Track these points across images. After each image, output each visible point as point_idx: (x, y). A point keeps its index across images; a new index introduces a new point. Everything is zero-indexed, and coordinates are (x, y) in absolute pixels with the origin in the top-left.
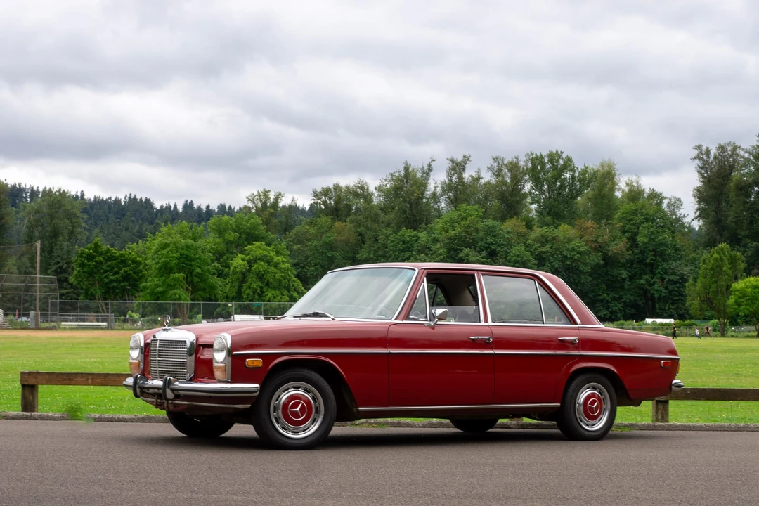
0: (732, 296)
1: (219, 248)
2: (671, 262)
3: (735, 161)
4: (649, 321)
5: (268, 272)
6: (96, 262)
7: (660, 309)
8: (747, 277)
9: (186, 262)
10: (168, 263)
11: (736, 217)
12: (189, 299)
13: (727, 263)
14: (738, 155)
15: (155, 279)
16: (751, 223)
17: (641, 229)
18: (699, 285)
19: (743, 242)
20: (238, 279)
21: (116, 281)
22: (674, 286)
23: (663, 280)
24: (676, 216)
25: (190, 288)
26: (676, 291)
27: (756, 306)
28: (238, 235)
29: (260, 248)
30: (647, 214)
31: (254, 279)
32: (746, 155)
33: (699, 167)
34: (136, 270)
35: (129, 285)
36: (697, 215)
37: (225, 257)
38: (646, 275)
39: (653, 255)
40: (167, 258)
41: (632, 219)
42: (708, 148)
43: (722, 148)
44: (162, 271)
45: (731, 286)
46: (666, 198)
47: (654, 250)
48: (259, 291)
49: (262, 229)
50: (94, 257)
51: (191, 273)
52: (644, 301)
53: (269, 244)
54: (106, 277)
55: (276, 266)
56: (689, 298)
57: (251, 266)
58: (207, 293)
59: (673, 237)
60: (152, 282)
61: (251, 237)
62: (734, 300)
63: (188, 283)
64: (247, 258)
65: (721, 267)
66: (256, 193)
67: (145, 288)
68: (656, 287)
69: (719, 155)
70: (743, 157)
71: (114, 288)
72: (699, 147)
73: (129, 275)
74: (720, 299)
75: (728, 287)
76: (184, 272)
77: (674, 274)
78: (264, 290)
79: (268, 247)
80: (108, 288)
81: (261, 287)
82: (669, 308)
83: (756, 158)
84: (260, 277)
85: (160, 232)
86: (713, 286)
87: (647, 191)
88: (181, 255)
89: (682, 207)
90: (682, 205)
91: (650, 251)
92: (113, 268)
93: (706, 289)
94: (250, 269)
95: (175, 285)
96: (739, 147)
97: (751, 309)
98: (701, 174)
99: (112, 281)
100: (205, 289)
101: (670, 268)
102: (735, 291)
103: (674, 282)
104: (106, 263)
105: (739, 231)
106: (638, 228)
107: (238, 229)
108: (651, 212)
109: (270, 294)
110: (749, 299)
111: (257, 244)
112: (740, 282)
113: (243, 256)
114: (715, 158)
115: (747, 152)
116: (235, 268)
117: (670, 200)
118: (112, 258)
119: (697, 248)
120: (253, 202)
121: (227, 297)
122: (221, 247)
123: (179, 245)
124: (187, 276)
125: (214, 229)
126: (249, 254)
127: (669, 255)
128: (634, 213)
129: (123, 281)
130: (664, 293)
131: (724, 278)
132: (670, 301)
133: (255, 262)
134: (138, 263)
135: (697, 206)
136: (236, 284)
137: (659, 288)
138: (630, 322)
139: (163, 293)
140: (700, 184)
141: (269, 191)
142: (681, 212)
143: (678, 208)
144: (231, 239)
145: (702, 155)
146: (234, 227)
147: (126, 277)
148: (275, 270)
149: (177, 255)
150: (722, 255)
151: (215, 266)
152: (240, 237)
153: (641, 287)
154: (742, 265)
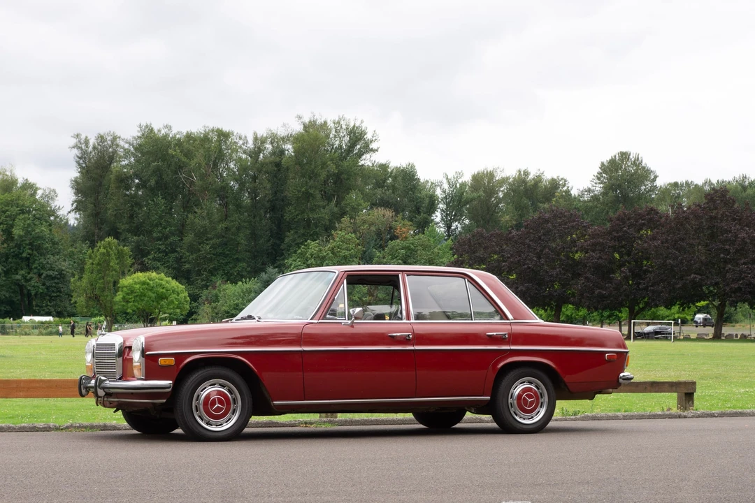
0: (120, 293)
2: (48, 256)
3: (115, 152)
4: (26, 318)
7: (37, 306)
8: (135, 273)
11: (116, 210)
13: (114, 258)
14: (117, 145)
16: (131, 217)
17: (17, 220)
18: (85, 281)
19: (123, 237)
22: (52, 281)
23: (40, 275)
24: (51, 207)
26: (55, 287)
27: (144, 302)
30: (23, 205)
32: (127, 146)
33: (78, 157)
36: (73, 208)
38: (22, 270)
39: (30, 249)
41: (7, 211)
42: (86, 137)
43: (101, 138)
45: (118, 283)
46: (40, 189)
47: (30, 244)
52: (19, 297)
56: (75, 294)
59: (50, 230)
62: (121, 296)
65: (108, 262)
68: (33, 282)
69: (98, 145)
70: (123, 148)
72: (78, 136)
74: (107, 296)
75: (115, 283)
77: (52, 269)
82: (47, 305)
83: (136, 149)
86: (100, 281)
87: (20, 181)
89: (57, 199)
90: (56, 196)
91: (27, 244)
93: (92, 285)
96: (119, 138)
97: (139, 306)
98: (79, 164)
101: (48, 263)
102: (122, 288)
103: (53, 278)
105: (119, 225)
106: (14, 220)
108: (27, 204)
110: (137, 296)
112: (128, 278)
114: (94, 148)
115: (127, 143)
117: (45, 190)
119: (74, 241)
127: (47, 249)
128: (8, 204)
130: (42, 289)
131: (111, 273)
132: (48, 298)
135: (74, 198)
137: (36, 284)
138: (7, 320)
140: (78, 175)
142: (55, 204)
143: (52, 199)
145: (81, 144)
150: (109, 250)
153: (17, 283)
154: (129, 261)
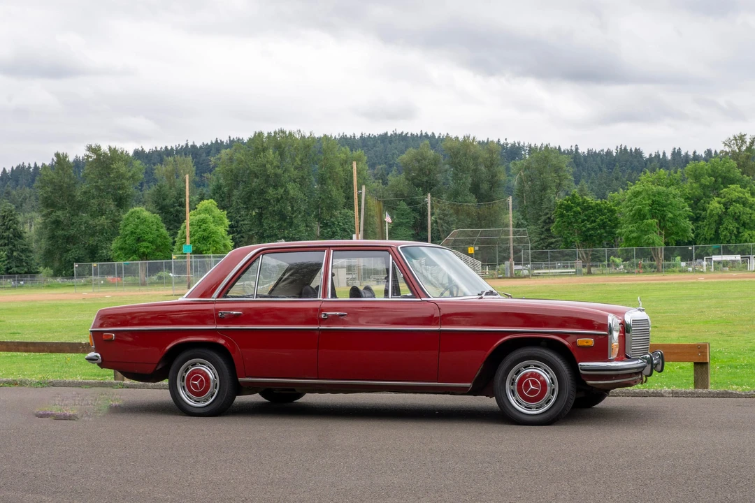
1: (696, 193)
5: (744, 213)
6: (574, 212)
9: (658, 208)
10: (641, 210)
12: (663, 243)
15: (630, 226)
20: (715, 221)
21: (593, 229)
25: (663, 233)
28: (714, 179)
29: (735, 191)
31: (731, 221)
34: (612, 218)
35: (606, 232)
37: (702, 201)
40: (640, 205)
44: (635, 217)
48: (735, 232)
49: (737, 172)
50: (572, 208)
51: (663, 217)
53: (745, 187)
54: (584, 226)
55: (751, 208)
57: (726, 209)
58: (679, 236)
60: (626, 229)
61: (728, 181)
63: (662, 228)
64: (723, 200)
66: (732, 138)
67: (620, 234)
71: (591, 235)
73: (604, 223)
76: (657, 218)
78: (741, 231)
79: (743, 190)
80: (587, 236)
81: (737, 228)
84: (737, 218)
85: (639, 180)
88: (653, 201)
92: (590, 217)
94: (726, 212)
95: (648, 230)
99: (589, 230)
100: (677, 233)
104: (583, 212)
107: (713, 173)
109: (746, 234)
111: (732, 186)
113: (719, 199)
116: (712, 211)
118: (588, 208)
120: (730, 146)
121: (706, 239)
122: (698, 192)
123: (650, 192)
124: (660, 221)
125: (691, 175)
126: (724, 197)
129: (600, 229)
133: (731, 204)
134: (612, 211)
136: (714, 226)
139: (638, 238)
141: (745, 135)
144: (708, 183)
146: (710, 171)
147: (603, 226)
148: (751, 211)
149: (650, 202)
151: (686, 211)
152: (716, 181)
